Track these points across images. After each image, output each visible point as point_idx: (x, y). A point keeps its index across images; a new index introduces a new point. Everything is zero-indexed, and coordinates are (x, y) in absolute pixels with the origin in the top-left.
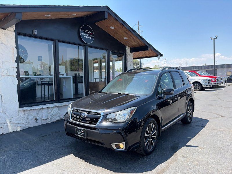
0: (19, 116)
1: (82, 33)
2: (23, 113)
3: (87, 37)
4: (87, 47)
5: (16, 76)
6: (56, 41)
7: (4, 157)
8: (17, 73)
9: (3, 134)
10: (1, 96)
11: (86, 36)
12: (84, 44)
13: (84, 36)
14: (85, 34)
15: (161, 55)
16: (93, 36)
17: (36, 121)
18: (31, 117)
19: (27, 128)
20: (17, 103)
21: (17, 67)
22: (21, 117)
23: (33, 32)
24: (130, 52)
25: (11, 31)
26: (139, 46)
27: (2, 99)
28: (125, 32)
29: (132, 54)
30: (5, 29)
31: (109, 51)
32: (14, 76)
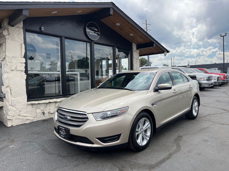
0: (28, 109)
1: (88, 30)
2: (31, 107)
4: (93, 43)
5: (24, 71)
6: (63, 37)
7: (12, 146)
8: (25, 68)
9: (12, 126)
10: (11, 90)
11: (92, 33)
12: (90, 41)
13: (90, 33)
14: (91, 31)
15: (168, 52)
16: (99, 33)
17: (44, 114)
18: (39, 111)
19: (35, 120)
20: (25, 97)
21: (25, 63)
22: (29, 111)
23: (40, 28)
24: (136, 49)
25: (20, 28)
26: (145, 42)
27: (11, 92)
28: (130, 28)
29: (139, 50)
30: (14, 26)
31: (115, 47)
32: (22, 71)
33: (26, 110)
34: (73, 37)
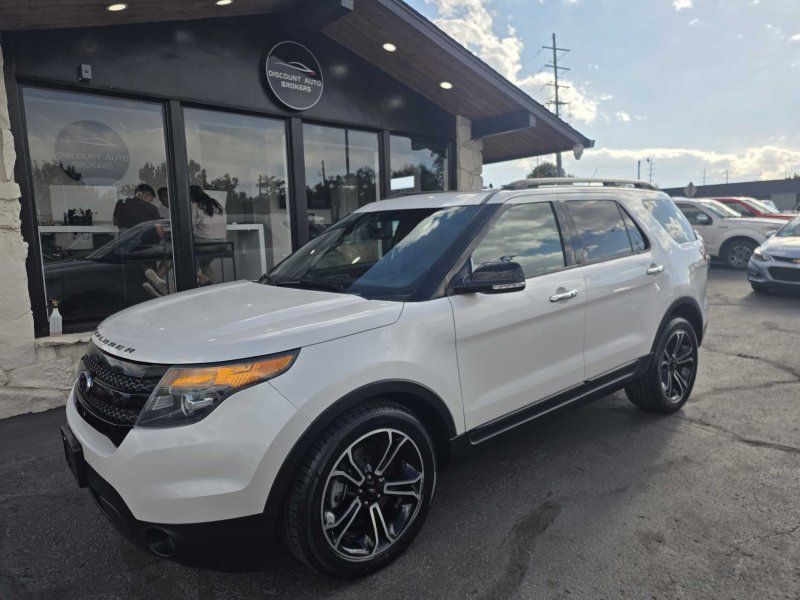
0: (39, 364)
2: (51, 354)
3: (296, 87)
4: (295, 121)
5: (20, 230)
6: (173, 102)
8: (22, 217)
11: (291, 82)
12: (287, 114)
13: (283, 84)
14: (287, 77)
15: (588, 144)
16: (320, 84)
20: (27, 321)
21: (20, 199)
22: (45, 368)
23: (80, 72)
24: (470, 136)
26: (500, 113)
29: (480, 140)
31: (386, 133)
32: (10, 229)
33: (32, 367)
34: (215, 98)
